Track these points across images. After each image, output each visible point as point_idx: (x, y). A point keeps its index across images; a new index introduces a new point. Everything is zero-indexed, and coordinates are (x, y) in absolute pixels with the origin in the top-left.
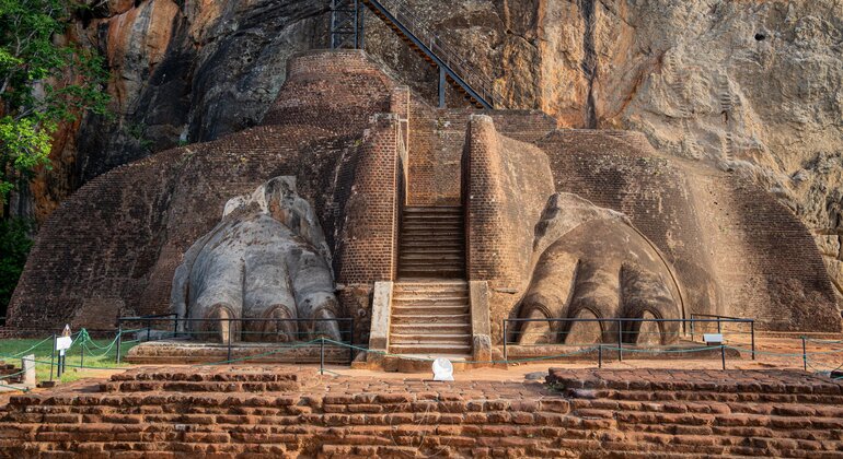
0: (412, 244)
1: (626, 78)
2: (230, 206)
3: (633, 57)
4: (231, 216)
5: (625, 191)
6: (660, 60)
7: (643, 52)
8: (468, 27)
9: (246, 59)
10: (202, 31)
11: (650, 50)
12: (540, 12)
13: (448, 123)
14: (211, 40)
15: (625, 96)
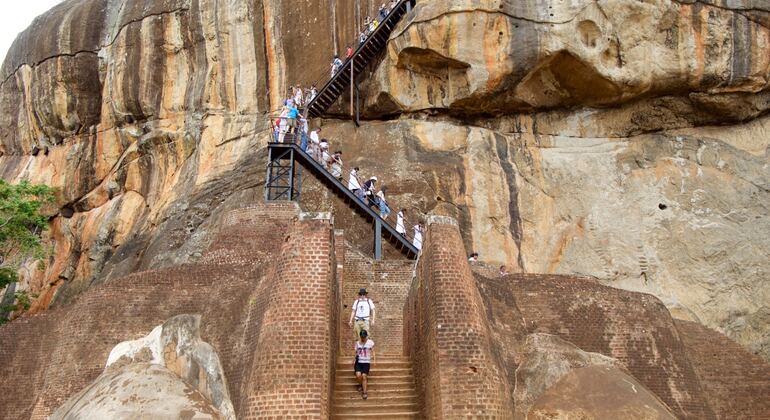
0: (350, 405)
1: (551, 241)
2: (115, 354)
3: (555, 223)
4: (113, 366)
5: (611, 332)
6: (580, 225)
7: (563, 218)
8: (400, 193)
9: (189, 229)
10: (158, 214)
11: (570, 217)
12: (467, 183)
13: (386, 275)
14: (165, 220)
15: (551, 259)
